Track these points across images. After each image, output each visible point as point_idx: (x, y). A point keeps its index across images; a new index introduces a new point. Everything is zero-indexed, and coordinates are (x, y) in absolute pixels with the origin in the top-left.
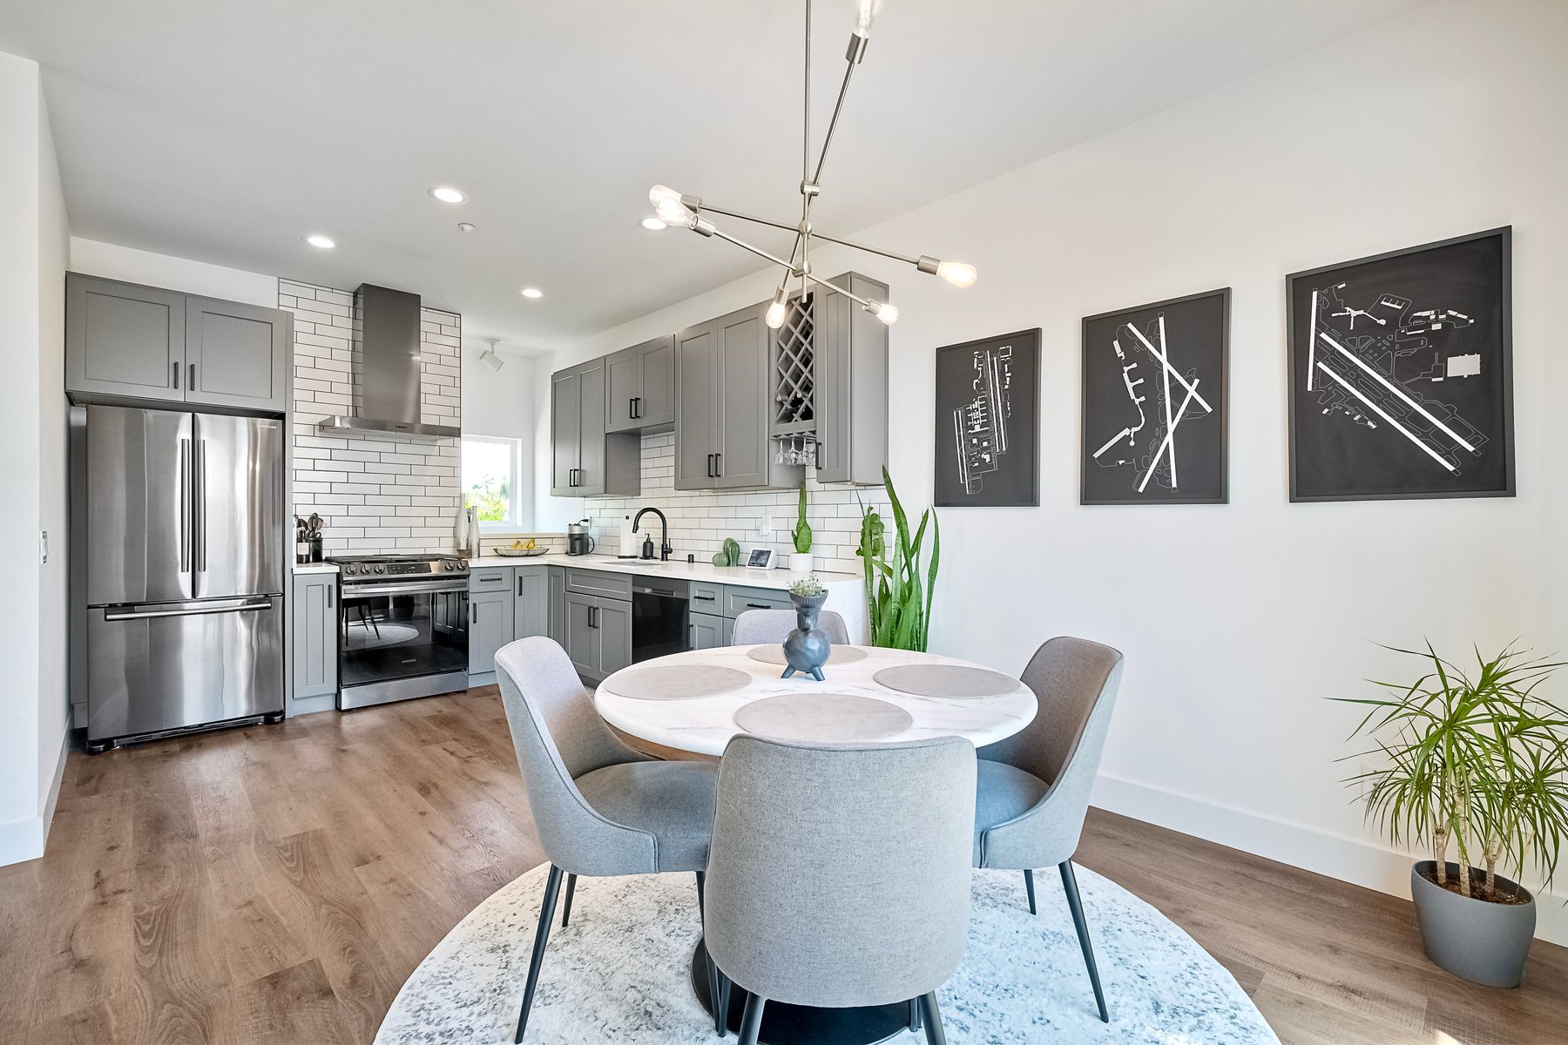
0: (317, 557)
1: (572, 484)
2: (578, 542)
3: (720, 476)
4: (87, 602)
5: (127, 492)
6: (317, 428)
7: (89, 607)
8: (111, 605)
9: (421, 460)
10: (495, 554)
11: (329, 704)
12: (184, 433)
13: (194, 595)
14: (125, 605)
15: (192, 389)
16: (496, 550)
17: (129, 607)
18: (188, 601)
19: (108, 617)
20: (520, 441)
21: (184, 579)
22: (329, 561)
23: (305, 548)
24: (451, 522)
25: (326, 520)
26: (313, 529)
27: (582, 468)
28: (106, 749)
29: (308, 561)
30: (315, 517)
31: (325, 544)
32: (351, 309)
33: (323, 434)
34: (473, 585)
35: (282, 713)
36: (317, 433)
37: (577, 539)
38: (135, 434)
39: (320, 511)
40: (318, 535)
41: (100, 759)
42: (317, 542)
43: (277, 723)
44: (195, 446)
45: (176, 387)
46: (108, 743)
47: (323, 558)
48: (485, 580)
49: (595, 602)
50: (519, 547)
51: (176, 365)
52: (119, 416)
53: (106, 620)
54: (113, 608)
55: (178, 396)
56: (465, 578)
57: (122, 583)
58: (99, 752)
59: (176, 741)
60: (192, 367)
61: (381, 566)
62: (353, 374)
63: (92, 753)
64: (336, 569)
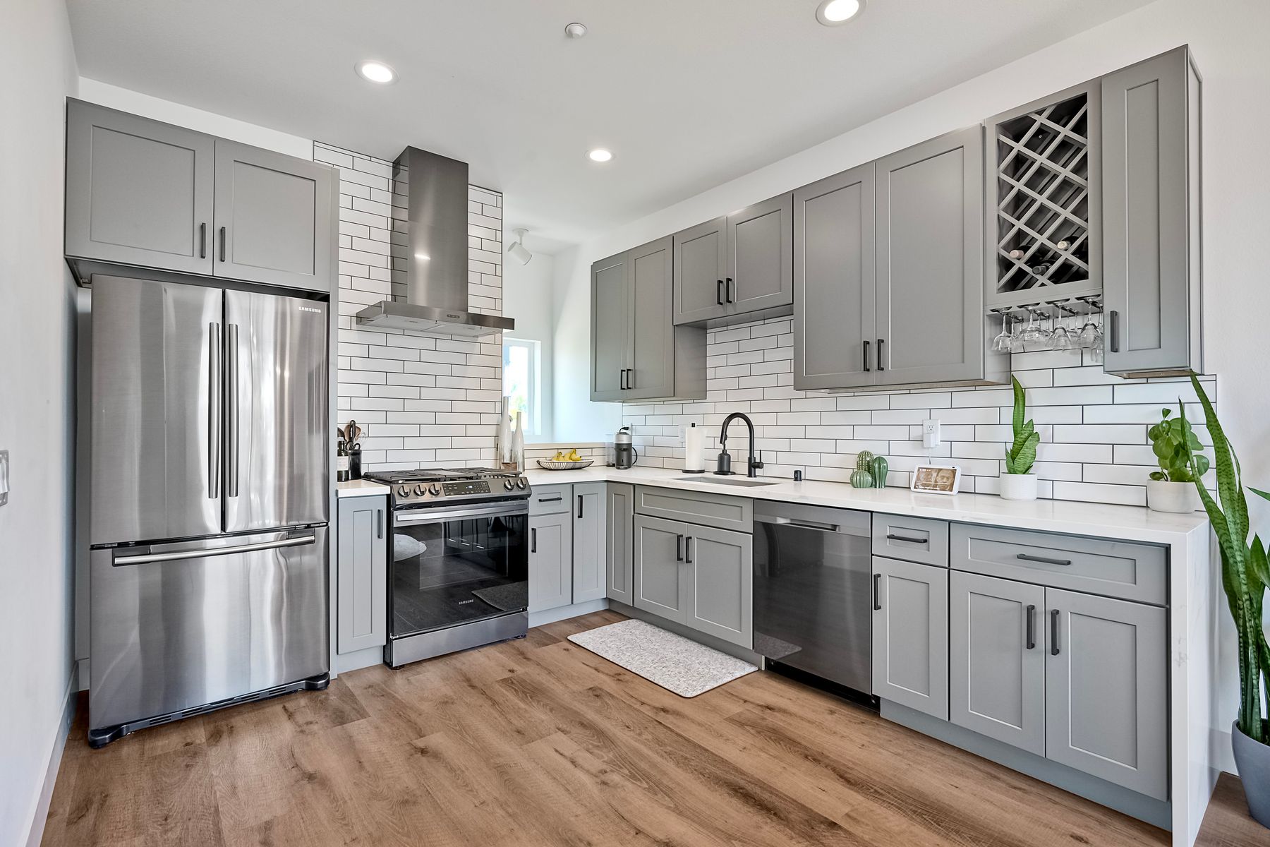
0: (355, 472)
1: (625, 386)
2: (625, 454)
3: (882, 369)
4: (90, 542)
5: (143, 391)
6: (354, 319)
7: (93, 548)
8: (120, 545)
9: (460, 359)
10: (538, 466)
11: (377, 659)
12: (211, 315)
13: (223, 527)
14: (138, 543)
15: (222, 260)
16: (538, 462)
17: (143, 545)
18: (214, 536)
19: (117, 561)
20: (538, 344)
21: (210, 509)
22: (368, 477)
23: (344, 463)
24: (492, 431)
25: (364, 428)
26: (351, 440)
27: (636, 368)
28: (112, 739)
29: (347, 479)
30: (352, 426)
31: (365, 458)
32: (391, 181)
33: (361, 327)
34: (534, 508)
35: (326, 675)
36: (354, 326)
37: (625, 450)
38: (152, 314)
39: (360, 419)
40: (357, 447)
41: (106, 755)
42: (356, 455)
43: (319, 690)
44: (226, 335)
45: (203, 257)
46: (116, 732)
47: (362, 474)
48: (544, 501)
49: (685, 530)
50: (561, 459)
51: (203, 227)
52: (133, 289)
53: (114, 565)
54: (123, 547)
55: (204, 268)
56: (523, 499)
57: (136, 515)
58: (104, 745)
59: (200, 721)
60: (222, 231)
61: (438, 485)
62: (392, 257)
63: (94, 745)
64: (386, 490)
